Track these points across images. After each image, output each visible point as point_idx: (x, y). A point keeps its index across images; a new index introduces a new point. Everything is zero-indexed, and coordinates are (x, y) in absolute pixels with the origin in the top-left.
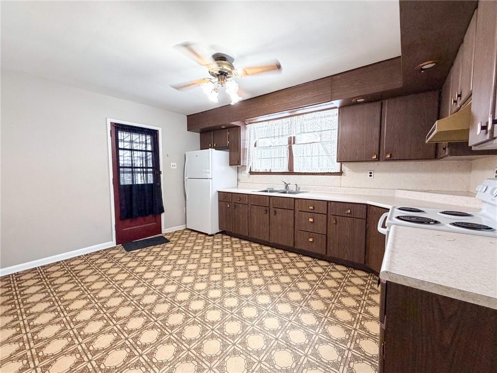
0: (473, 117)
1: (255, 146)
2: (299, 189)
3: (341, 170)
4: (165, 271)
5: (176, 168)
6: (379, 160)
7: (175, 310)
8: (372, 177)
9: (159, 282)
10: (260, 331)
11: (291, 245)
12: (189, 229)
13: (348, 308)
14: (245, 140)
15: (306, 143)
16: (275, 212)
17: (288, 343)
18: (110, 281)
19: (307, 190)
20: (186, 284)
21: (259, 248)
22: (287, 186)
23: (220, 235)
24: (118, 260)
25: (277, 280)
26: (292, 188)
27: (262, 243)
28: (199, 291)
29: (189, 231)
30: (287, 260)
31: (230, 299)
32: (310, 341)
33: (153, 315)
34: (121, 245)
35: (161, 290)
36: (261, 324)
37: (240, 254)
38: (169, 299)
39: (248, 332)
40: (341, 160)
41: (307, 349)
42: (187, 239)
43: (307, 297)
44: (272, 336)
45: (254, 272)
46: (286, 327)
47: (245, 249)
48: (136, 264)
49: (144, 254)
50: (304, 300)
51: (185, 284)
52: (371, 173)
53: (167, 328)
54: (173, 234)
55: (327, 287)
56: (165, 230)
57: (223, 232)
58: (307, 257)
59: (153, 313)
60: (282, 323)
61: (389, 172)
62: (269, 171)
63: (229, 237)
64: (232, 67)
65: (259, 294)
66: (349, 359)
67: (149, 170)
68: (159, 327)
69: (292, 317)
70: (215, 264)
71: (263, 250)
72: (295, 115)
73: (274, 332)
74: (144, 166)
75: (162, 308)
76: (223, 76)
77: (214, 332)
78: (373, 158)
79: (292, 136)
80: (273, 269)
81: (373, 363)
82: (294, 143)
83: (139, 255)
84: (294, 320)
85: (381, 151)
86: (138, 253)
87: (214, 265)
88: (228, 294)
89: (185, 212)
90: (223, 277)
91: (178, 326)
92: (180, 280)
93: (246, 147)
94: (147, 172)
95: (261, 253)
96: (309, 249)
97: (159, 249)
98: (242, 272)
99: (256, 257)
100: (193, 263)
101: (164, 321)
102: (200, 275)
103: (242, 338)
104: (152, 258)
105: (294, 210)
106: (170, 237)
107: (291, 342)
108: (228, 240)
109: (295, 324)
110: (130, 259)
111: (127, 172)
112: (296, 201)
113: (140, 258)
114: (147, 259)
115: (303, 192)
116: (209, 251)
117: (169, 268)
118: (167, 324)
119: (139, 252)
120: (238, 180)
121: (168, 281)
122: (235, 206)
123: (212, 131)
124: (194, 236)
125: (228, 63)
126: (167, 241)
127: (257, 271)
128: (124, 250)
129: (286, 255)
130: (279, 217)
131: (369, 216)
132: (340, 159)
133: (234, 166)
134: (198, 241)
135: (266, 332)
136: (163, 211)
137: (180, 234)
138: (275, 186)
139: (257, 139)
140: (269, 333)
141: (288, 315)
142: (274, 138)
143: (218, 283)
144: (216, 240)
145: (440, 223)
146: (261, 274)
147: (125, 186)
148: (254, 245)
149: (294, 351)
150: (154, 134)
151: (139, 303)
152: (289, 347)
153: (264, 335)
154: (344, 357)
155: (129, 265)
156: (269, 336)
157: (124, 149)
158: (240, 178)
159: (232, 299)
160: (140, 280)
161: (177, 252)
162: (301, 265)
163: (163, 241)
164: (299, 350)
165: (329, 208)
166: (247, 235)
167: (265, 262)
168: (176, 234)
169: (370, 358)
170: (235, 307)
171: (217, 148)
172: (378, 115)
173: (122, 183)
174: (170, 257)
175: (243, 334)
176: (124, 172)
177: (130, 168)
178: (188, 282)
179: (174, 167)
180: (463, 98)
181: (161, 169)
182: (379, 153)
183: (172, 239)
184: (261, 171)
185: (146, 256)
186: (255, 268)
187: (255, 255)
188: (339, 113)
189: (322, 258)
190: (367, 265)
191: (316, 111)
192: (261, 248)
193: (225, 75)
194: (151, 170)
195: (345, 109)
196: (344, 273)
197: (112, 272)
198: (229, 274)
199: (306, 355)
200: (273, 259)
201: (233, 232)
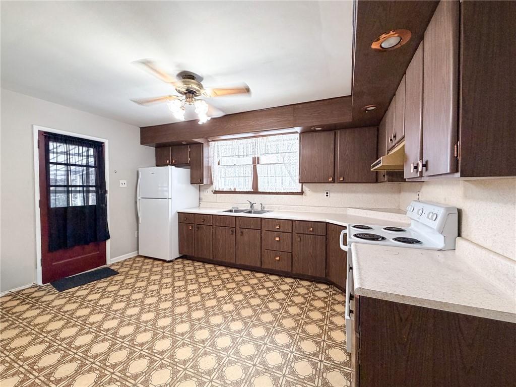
0: (406, 156)
1: (219, 164)
2: (264, 208)
3: (302, 191)
4: (117, 310)
5: (126, 186)
6: (334, 183)
7: (136, 355)
8: (328, 197)
9: (111, 324)
10: (237, 360)
11: (258, 265)
12: (141, 256)
13: (315, 322)
14: (208, 158)
15: (270, 164)
16: (242, 233)
17: (266, 367)
18: (38, 333)
19: (271, 209)
20: (146, 322)
21: (225, 272)
22: (252, 206)
23: (181, 260)
24: (48, 305)
25: (248, 303)
26: (257, 207)
27: (228, 265)
28: (164, 328)
29: (143, 259)
30: (255, 281)
31: (200, 332)
32: (286, 360)
33: (109, 366)
34: (49, 284)
35: (115, 334)
36: (237, 353)
37: (206, 279)
38: (127, 343)
39: (224, 365)
40: (302, 182)
41: (285, 369)
42: (141, 268)
43: (278, 316)
44: (249, 363)
45: (223, 297)
46: (262, 350)
47: (211, 274)
48: (74, 306)
49: (86, 292)
50: (276, 320)
51: (144, 322)
52: (327, 193)
53: (128, 379)
54: (122, 264)
55: (295, 304)
56: (110, 261)
57: (183, 257)
58: (274, 276)
59: (107, 364)
60: (258, 347)
61: (342, 192)
62: (233, 190)
63: (191, 262)
64: (201, 86)
65: (231, 321)
66: (322, 370)
67: (91, 188)
68: (118, 379)
69: (266, 339)
70: (179, 294)
71: (230, 273)
72: (260, 136)
73: (251, 358)
74: (85, 184)
75: (118, 356)
76: (191, 95)
77: (187, 372)
78: (329, 180)
79: (256, 156)
80: (242, 293)
81: (341, 369)
82: (258, 163)
83: (79, 294)
84: (269, 342)
85: (336, 174)
86: (76, 291)
87: (178, 296)
88: (197, 326)
89: (136, 236)
90: (190, 308)
91: (143, 373)
92: (138, 319)
93: (210, 165)
94: (88, 192)
95: (227, 276)
96: (275, 268)
97: (105, 284)
98: (210, 299)
99: (223, 282)
100: (152, 296)
101: (124, 371)
102: (163, 310)
103: (219, 372)
104: (97, 296)
105: (261, 230)
106: (118, 267)
107: (269, 366)
108: (190, 265)
109: (270, 346)
110: (65, 300)
111: (61, 192)
112: (263, 220)
113: (79, 298)
114: (90, 297)
115: (268, 211)
116: (170, 280)
117: (122, 305)
118: (128, 374)
119: (78, 290)
120: (200, 199)
121: (121, 322)
122: (198, 228)
123: (170, 146)
124: (150, 263)
125: (196, 82)
126: (115, 273)
127: (226, 296)
128: (54, 290)
129: (254, 276)
130: (246, 238)
131: (329, 232)
132: (302, 180)
133: (195, 185)
134: (154, 269)
135: (243, 360)
136: (108, 237)
137: (131, 262)
138: (240, 205)
139: (220, 157)
140: (246, 360)
141: (262, 338)
142: (239, 157)
143: (184, 316)
144: (176, 267)
145: (386, 239)
146: (231, 299)
147: (56, 209)
148: (219, 268)
149: (272, 373)
150: (98, 147)
151: (87, 355)
152: (267, 371)
153: (242, 364)
154: (318, 369)
155: (65, 309)
156: (247, 364)
157: (57, 164)
158: (201, 196)
159: (203, 331)
160: (84, 326)
161: (129, 285)
162: (269, 284)
163: (110, 273)
164: (277, 372)
165: (294, 226)
166: (211, 258)
167: (233, 285)
168: (126, 263)
169: (338, 365)
170: (207, 339)
171: (177, 165)
172: (333, 142)
173: (52, 206)
174: (122, 293)
175: (219, 367)
176: (56, 192)
177: (64, 186)
178: (149, 319)
179: (124, 186)
180: (398, 139)
181: (107, 188)
182: (334, 176)
183: (121, 270)
184: (224, 190)
185: (89, 294)
186: (224, 293)
187: (221, 279)
188: (300, 137)
189: (287, 275)
190: (327, 277)
191: (278, 134)
192: (228, 271)
193: (193, 94)
194: (94, 189)
195: (305, 135)
196: (308, 288)
197: (40, 322)
198: (196, 303)
199: (284, 376)
200: (241, 281)
201: (196, 256)
